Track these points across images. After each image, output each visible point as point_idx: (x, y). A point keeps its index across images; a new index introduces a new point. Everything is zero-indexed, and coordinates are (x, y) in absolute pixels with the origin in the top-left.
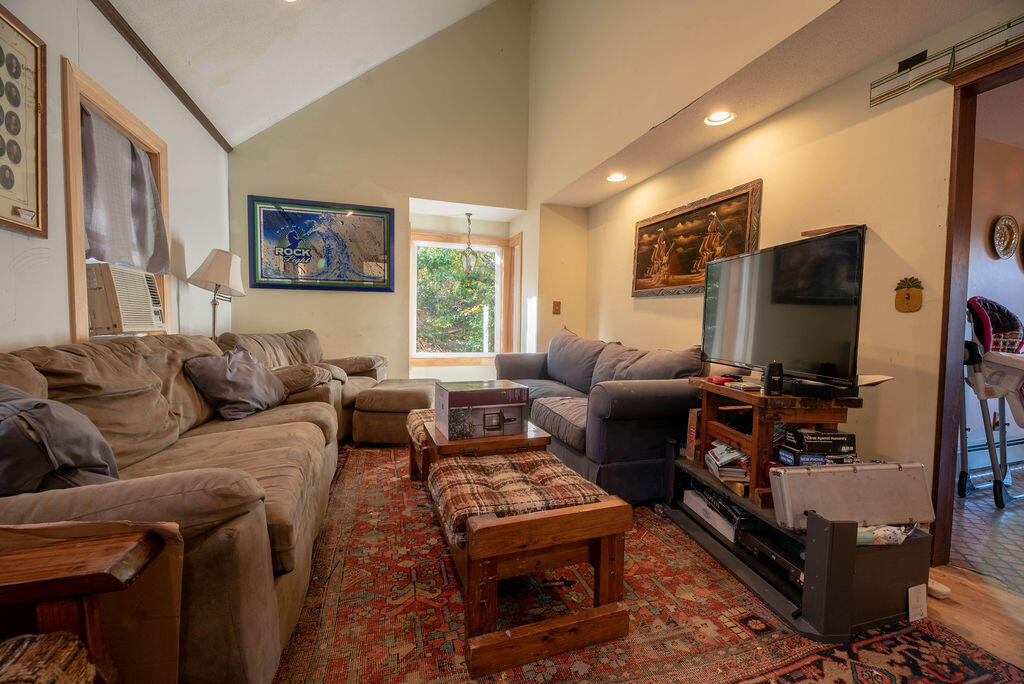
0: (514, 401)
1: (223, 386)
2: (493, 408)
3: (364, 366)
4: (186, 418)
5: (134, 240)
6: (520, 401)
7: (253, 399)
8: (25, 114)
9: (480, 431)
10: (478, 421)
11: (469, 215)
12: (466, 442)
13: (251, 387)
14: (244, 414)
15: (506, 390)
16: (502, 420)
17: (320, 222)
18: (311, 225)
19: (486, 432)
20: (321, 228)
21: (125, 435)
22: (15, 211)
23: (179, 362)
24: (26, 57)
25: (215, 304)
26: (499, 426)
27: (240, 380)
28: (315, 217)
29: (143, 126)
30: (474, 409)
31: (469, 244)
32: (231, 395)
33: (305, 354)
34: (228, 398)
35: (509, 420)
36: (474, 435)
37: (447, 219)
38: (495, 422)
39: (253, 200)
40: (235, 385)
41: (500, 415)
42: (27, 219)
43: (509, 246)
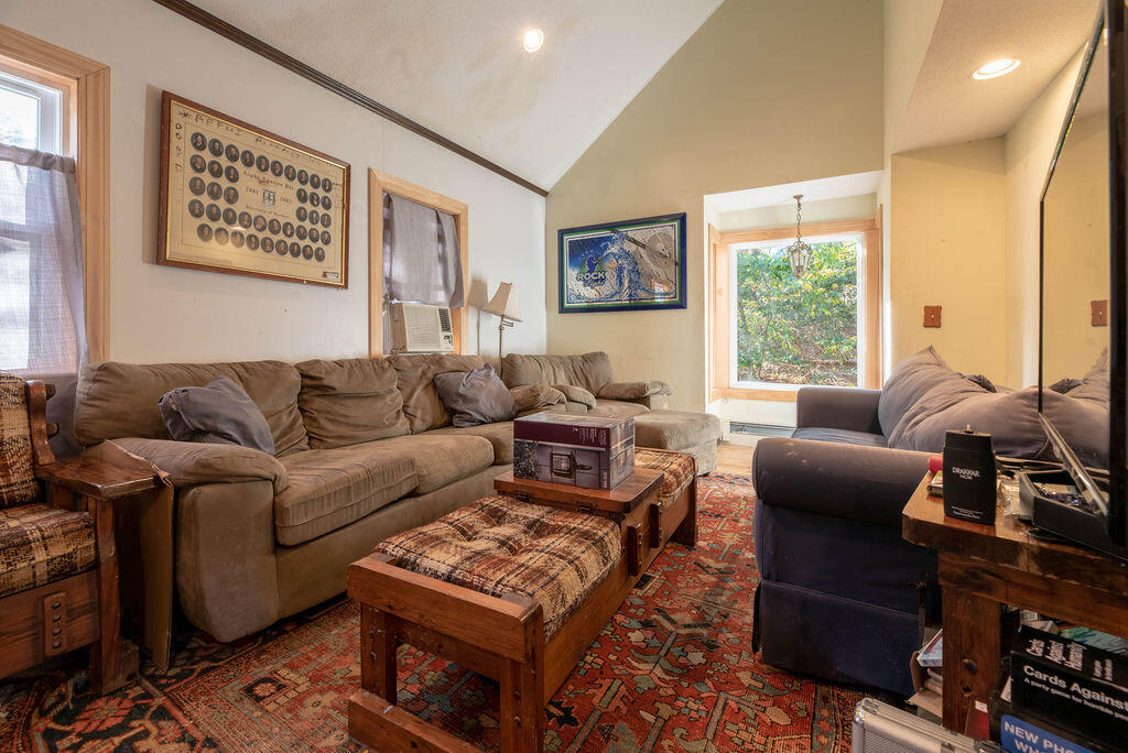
0: (588, 443)
1: (456, 398)
2: (563, 448)
3: (637, 393)
4: (423, 421)
5: (441, 282)
6: (597, 444)
7: (478, 412)
8: (336, 214)
9: (546, 473)
10: (544, 460)
11: (798, 197)
12: (531, 483)
13: (477, 401)
14: (467, 424)
15: (577, 427)
16: (574, 467)
17: (613, 242)
18: (606, 247)
19: (554, 476)
20: (614, 249)
21: (348, 424)
22: (325, 275)
23: (430, 375)
24: (337, 178)
25: (501, 329)
26: (570, 473)
27: (469, 394)
28: (608, 239)
29: (441, 197)
30: (540, 445)
31: (799, 235)
32: (460, 406)
33: (589, 376)
34: (458, 408)
35: (583, 467)
36: (541, 476)
37: (772, 209)
38: (564, 465)
39: (562, 233)
40: (463, 397)
41: (571, 458)
42: (331, 279)
43: (872, 229)
